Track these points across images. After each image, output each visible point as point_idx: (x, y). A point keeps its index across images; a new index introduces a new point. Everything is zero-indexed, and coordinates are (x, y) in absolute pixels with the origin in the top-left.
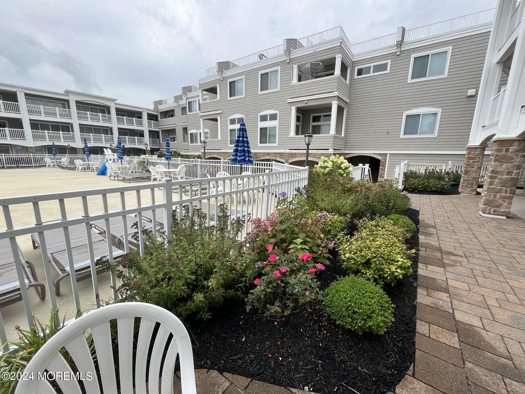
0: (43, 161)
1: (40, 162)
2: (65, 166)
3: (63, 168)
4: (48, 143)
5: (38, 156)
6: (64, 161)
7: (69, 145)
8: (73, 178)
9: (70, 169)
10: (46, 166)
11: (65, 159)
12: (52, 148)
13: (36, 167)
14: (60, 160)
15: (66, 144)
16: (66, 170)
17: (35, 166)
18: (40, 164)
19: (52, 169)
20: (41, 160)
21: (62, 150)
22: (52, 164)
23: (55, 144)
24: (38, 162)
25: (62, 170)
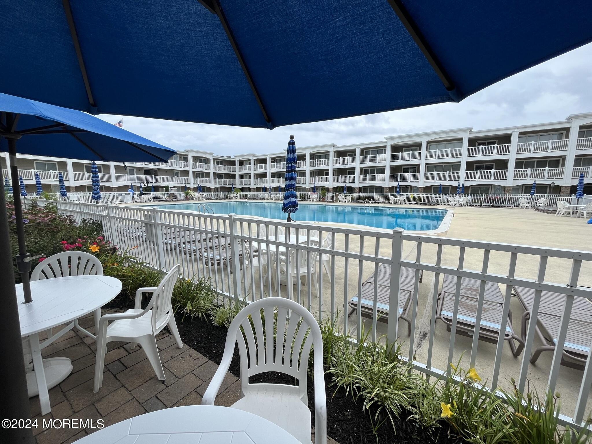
0: (517, 202)
1: (513, 202)
2: (541, 208)
3: (539, 210)
4: (529, 181)
5: (513, 196)
6: (541, 203)
7: (553, 183)
8: (552, 224)
9: (548, 212)
10: (518, 206)
11: (543, 200)
12: (532, 187)
13: (509, 207)
14: (536, 201)
15: (549, 182)
16: (542, 213)
17: (507, 206)
18: (513, 204)
19: (525, 211)
20: (515, 200)
21: (542, 189)
22: (527, 205)
23: (537, 183)
24: (511, 202)
25: (536, 212)
